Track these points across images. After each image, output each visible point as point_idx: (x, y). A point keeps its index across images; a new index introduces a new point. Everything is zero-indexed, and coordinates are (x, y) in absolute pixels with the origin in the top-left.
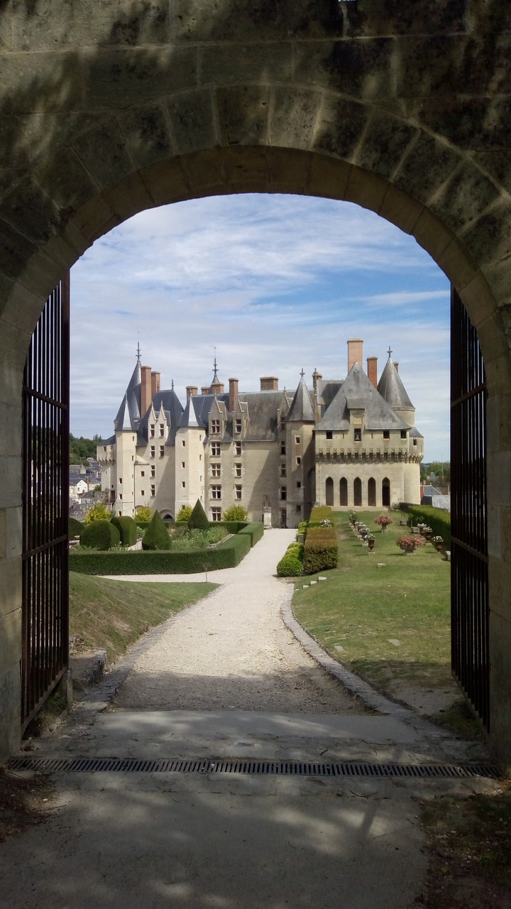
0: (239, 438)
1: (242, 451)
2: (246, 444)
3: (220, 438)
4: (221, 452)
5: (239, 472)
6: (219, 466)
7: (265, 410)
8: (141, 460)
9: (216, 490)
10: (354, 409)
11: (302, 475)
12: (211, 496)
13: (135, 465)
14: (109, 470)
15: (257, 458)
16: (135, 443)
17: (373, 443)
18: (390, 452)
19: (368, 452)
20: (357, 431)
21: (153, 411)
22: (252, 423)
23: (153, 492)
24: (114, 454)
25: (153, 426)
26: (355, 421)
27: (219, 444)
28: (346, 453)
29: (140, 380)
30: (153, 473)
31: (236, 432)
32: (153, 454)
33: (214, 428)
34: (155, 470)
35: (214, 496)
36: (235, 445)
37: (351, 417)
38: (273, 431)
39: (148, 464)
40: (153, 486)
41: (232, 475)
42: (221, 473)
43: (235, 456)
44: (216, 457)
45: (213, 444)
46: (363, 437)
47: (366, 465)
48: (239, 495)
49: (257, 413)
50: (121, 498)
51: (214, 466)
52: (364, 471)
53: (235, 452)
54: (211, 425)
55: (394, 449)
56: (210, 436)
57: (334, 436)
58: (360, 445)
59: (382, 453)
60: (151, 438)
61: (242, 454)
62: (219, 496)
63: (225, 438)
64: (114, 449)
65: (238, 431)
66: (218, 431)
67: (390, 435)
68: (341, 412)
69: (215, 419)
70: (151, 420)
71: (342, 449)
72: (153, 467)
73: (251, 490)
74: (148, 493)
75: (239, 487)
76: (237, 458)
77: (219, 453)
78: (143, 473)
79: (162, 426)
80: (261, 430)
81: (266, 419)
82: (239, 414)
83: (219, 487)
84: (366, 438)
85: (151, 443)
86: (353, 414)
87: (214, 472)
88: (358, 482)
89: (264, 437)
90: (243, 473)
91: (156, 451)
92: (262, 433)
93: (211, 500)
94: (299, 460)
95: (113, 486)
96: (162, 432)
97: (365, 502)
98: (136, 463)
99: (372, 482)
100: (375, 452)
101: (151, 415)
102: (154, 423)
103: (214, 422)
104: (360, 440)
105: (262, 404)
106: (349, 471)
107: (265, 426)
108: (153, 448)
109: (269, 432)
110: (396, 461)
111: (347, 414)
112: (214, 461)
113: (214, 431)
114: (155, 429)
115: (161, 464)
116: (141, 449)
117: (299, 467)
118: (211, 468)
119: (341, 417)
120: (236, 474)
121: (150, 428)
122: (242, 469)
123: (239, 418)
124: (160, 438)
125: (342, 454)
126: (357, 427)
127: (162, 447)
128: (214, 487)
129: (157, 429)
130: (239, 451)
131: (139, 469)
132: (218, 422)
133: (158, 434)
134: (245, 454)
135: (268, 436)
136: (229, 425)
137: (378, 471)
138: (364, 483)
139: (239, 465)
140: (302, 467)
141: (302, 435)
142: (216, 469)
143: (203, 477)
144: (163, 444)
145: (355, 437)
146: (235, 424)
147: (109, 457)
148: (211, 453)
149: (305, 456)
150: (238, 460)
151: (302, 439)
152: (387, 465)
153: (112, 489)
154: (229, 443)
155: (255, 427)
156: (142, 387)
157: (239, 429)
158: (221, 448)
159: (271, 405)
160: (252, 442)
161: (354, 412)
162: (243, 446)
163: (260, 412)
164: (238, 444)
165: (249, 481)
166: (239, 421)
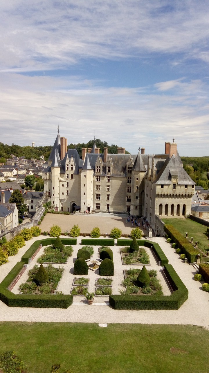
0: (109, 175)
1: (110, 180)
2: (112, 178)
3: (100, 174)
4: (101, 180)
5: (108, 189)
6: (99, 186)
7: (120, 163)
8: (62, 179)
9: (98, 196)
10: (174, 176)
11: (139, 194)
12: (95, 198)
13: (59, 181)
14: (48, 183)
15: (116, 184)
16: (59, 172)
17: (180, 190)
18: (187, 194)
19: (178, 194)
20: (174, 185)
21: (68, 159)
22: (114, 168)
23: (68, 193)
24: (50, 176)
25: (68, 165)
26: (174, 181)
27: (100, 177)
28: (169, 194)
29: (59, 143)
30: (68, 185)
31: (108, 172)
32: (68, 177)
33: (97, 170)
34: (69, 184)
35: (97, 198)
36: (107, 177)
37: (172, 179)
38: (124, 172)
39: (66, 182)
40: (68, 191)
41: (105, 190)
42: (101, 189)
43: (107, 182)
44: (98, 182)
45: (97, 177)
46: (176, 187)
47: (176, 199)
48: (108, 199)
49: (117, 164)
50: (54, 196)
51: (97, 186)
52: (175, 201)
53: (107, 180)
54: (96, 168)
55: (189, 193)
56: (96, 173)
57: (164, 187)
58: (175, 191)
59: (184, 194)
60: (67, 170)
61: (110, 181)
62: (99, 199)
63: (102, 174)
64: (50, 174)
65: (108, 171)
66: (99, 171)
67: (188, 187)
68: (167, 176)
69: (98, 166)
70: (67, 163)
71: (168, 193)
72: (68, 183)
73: (113, 197)
74: (65, 194)
75: (108, 195)
76: (108, 183)
77: (100, 180)
78: (63, 185)
79: (72, 165)
80: (118, 172)
81: (120, 167)
82: (109, 164)
83: (99, 195)
84: (178, 188)
85: (67, 172)
86: (173, 178)
87: (97, 188)
88: (173, 206)
89: (120, 175)
90: (110, 190)
91: (69, 176)
92: (119, 173)
93: (96, 200)
94: (137, 187)
95: (49, 190)
96: (72, 168)
97: (175, 214)
98: (60, 181)
99: (178, 206)
100: (181, 194)
101: (67, 161)
102: (68, 164)
103: (98, 167)
104: (175, 189)
105: (118, 160)
106: (169, 201)
107: (120, 170)
108: (68, 175)
109: (122, 173)
110: (189, 198)
111: (170, 177)
112: (98, 183)
113: (98, 171)
114: (69, 167)
115: (72, 182)
116: (62, 175)
117: (137, 190)
118: (96, 187)
119: (167, 179)
120: (107, 190)
121: (66, 166)
122: (110, 188)
123: (109, 166)
124: (71, 170)
125: (167, 194)
126: (174, 183)
127: (72, 175)
128: (97, 195)
129: (70, 167)
130: (109, 180)
131: (61, 183)
132: (100, 167)
133: (70, 168)
134: (111, 182)
135: (122, 175)
136: (104, 169)
137: (181, 201)
138: (175, 206)
139: (108, 186)
140: (139, 190)
141: (139, 177)
142: (98, 187)
143: (93, 190)
144: (73, 173)
145: (173, 187)
146: (107, 169)
147: (48, 178)
148: (96, 180)
149: (140, 186)
150: (108, 184)
151: (139, 179)
152: (185, 199)
153: (49, 191)
154: (104, 177)
155: (116, 170)
156: (61, 146)
157: (109, 171)
158: (101, 178)
159: (122, 161)
160: (115, 177)
161: (173, 177)
162: (111, 178)
163: (118, 163)
164: (109, 177)
165: (113, 193)
166: (109, 168)
